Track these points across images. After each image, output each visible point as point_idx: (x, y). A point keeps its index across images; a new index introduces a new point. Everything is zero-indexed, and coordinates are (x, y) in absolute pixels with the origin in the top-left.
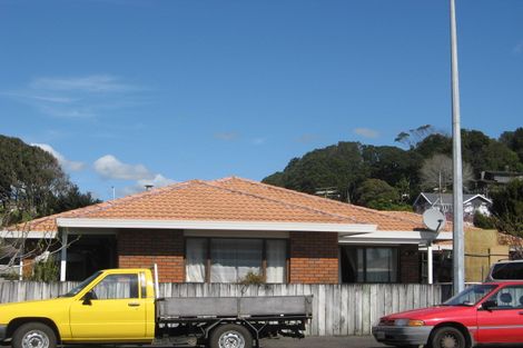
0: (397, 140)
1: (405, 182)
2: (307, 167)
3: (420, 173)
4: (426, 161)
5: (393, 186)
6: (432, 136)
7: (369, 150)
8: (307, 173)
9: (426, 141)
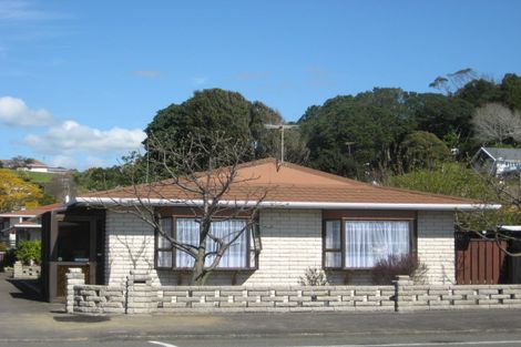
0: (432, 85)
1: (455, 136)
2: (343, 116)
3: (472, 125)
4: (478, 111)
5: (441, 138)
6: (475, 81)
7: (412, 98)
8: (344, 123)
9: (468, 87)
